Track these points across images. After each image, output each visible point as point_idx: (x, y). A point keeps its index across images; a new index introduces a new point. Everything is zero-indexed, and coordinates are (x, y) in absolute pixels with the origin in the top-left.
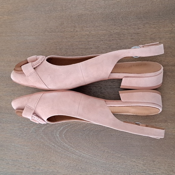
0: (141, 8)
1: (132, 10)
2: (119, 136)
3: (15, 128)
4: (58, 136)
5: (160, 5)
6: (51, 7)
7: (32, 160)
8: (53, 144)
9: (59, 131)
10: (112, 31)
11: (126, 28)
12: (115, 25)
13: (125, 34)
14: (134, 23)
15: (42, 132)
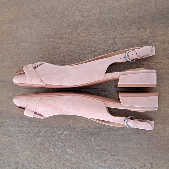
0: (136, 13)
1: (126, 15)
2: (117, 139)
3: (16, 132)
4: (58, 139)
5: (154, 9)
6: (49, 15)
7: (33, 162)
8: (53, 147)
9: (58, 134)
10: (108, 36)
11: (122, 33)
12: (110, 30)
13: (120, 39)
14: (129, 27)
15: (42, 135)
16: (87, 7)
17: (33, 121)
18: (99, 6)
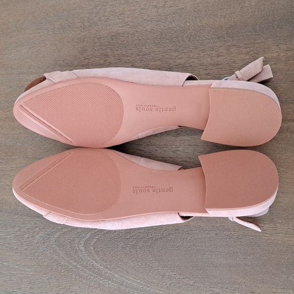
0: (222, 19)
1: (205, 23)
2: (190, 249)
3: (8, 236)
4: (82, 248)
5: (255, 12)
6: (63, 22)
7: (40, 291)
8: (75, 264)
9: (84, 240)
10: (171, 62)
11: (197, 55)
12: (176, 51)
13: (195, 67)
14: (210, 45)
15: (55, 241)
16: (133, 8)
17: (38, 217)
18: (155, 6)
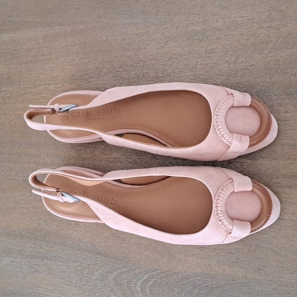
0: (292, 77)
1: (275, 80)
3: (69, 270)
4: (139, 290)
6: (138, 71)
9: (141, 281)
14: (279, 101)
15: (113, 280)
16: (205, 62)
17: (99, 255)
18: (227, 62)
